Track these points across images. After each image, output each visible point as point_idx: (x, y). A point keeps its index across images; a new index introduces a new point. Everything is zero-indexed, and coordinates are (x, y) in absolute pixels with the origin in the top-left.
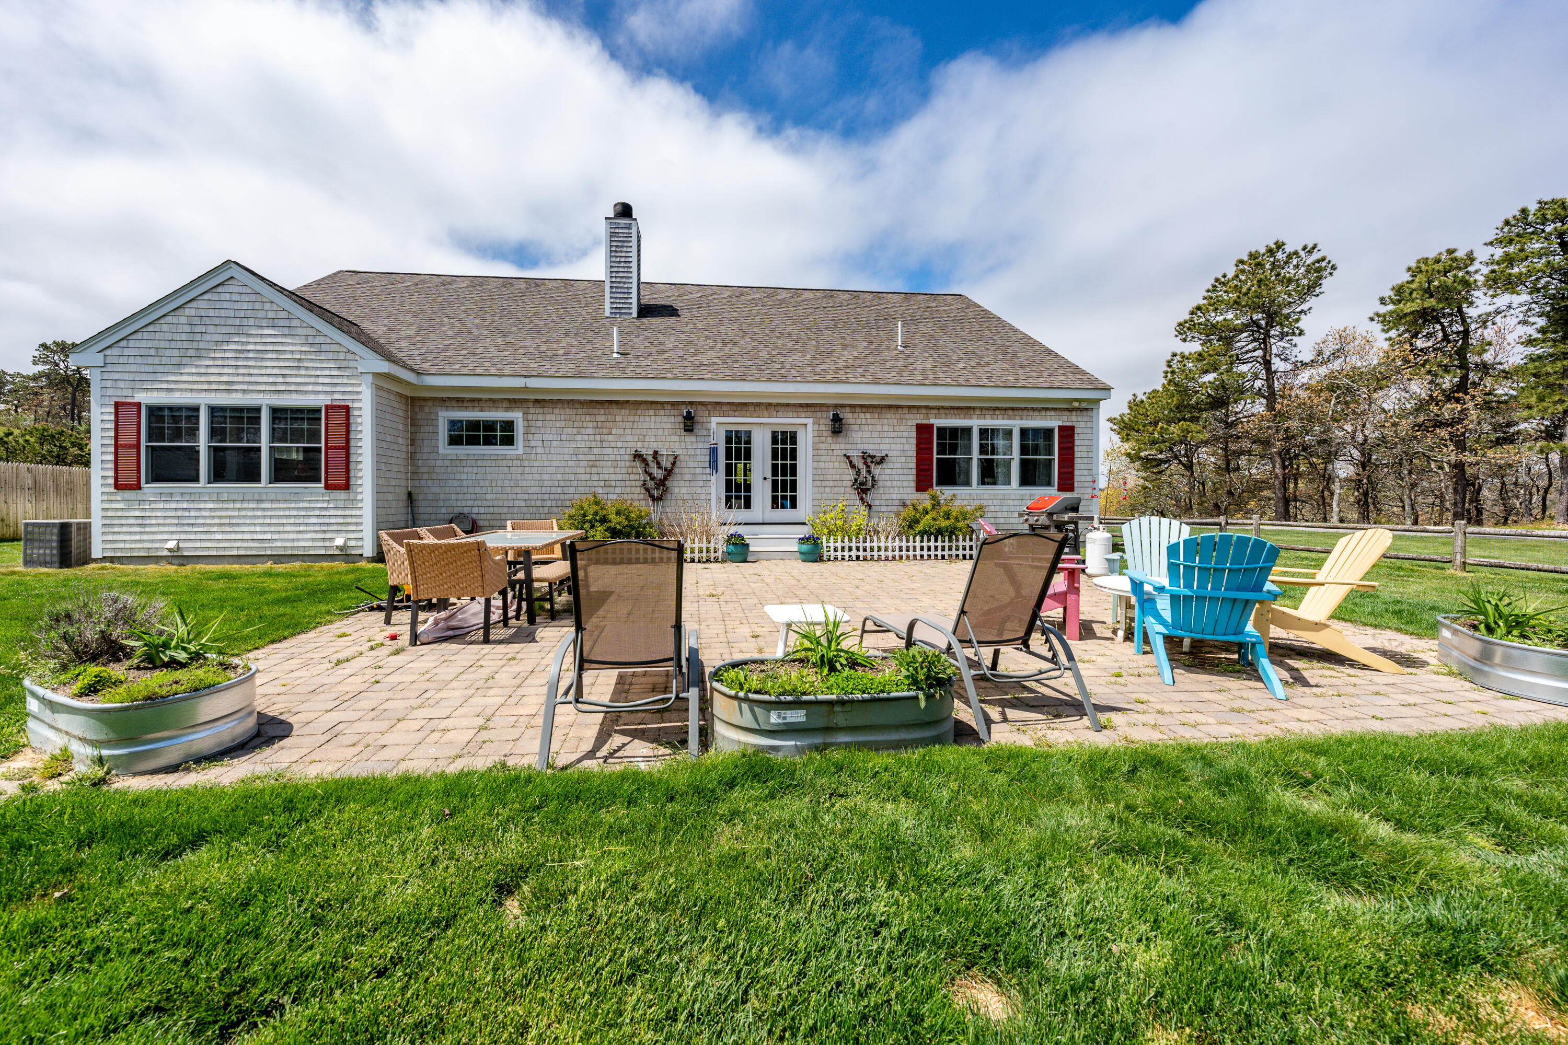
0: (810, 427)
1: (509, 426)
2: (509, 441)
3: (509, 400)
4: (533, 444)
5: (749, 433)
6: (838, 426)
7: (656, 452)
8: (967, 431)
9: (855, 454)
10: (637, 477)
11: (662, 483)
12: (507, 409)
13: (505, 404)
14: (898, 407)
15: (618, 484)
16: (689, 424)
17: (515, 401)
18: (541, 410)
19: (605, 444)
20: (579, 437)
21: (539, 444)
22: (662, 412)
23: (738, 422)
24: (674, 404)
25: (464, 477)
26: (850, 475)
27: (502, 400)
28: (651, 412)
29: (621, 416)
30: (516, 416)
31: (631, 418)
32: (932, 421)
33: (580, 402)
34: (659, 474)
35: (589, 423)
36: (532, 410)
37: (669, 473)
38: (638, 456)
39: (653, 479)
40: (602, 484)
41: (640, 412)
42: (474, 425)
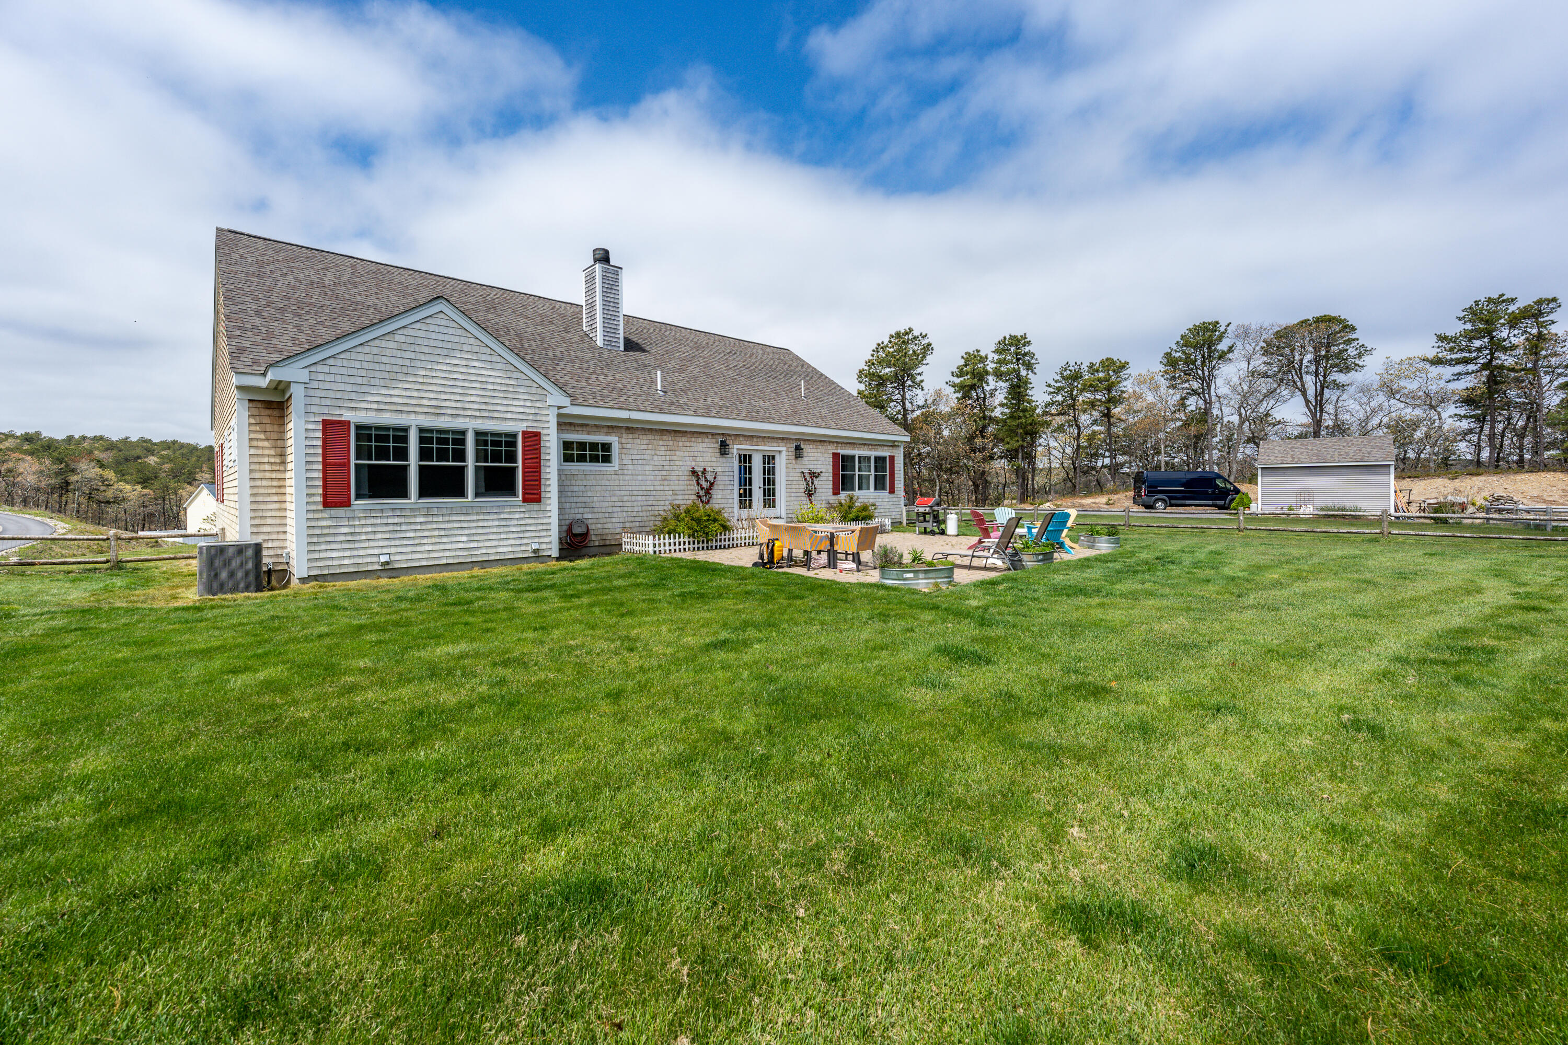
0: (784, 454)
1: (607, 447)
2: (607, 459)
3: (608, 427)
4: (625, 462)
5: (750, 456)
6: (798, 452)
7: (705, 469)
8: (853, 457)
9: (806, 471)
10: (692, 487)
11: (708, 492)
12: (607, 434)
13: (605, 430)
14: (824, 441)
15: (681, 492)
16: (724, 448)
17: (613, 426)
18: (630, 436)
19: (672, 463)
20: (656, 458)
21: (630, 462)
22: (707, 440)
23: (746, 447)
24: (713, 434)
25: (576, 489)
26: (803, 485)
27: (604, 426)
28: (700, 440)
29: (682, 442)
30: (613, 439)
31: (688, 444)
32: (839, 451)
33: (656, 430)
34: (705, 485)
35: (662, 444)
36: (624, 435)
37: (712, 484)
38: (694, 472)
39: (702, 489)
40: (671, 493)
41: (693, 439)
42: (582, 445)
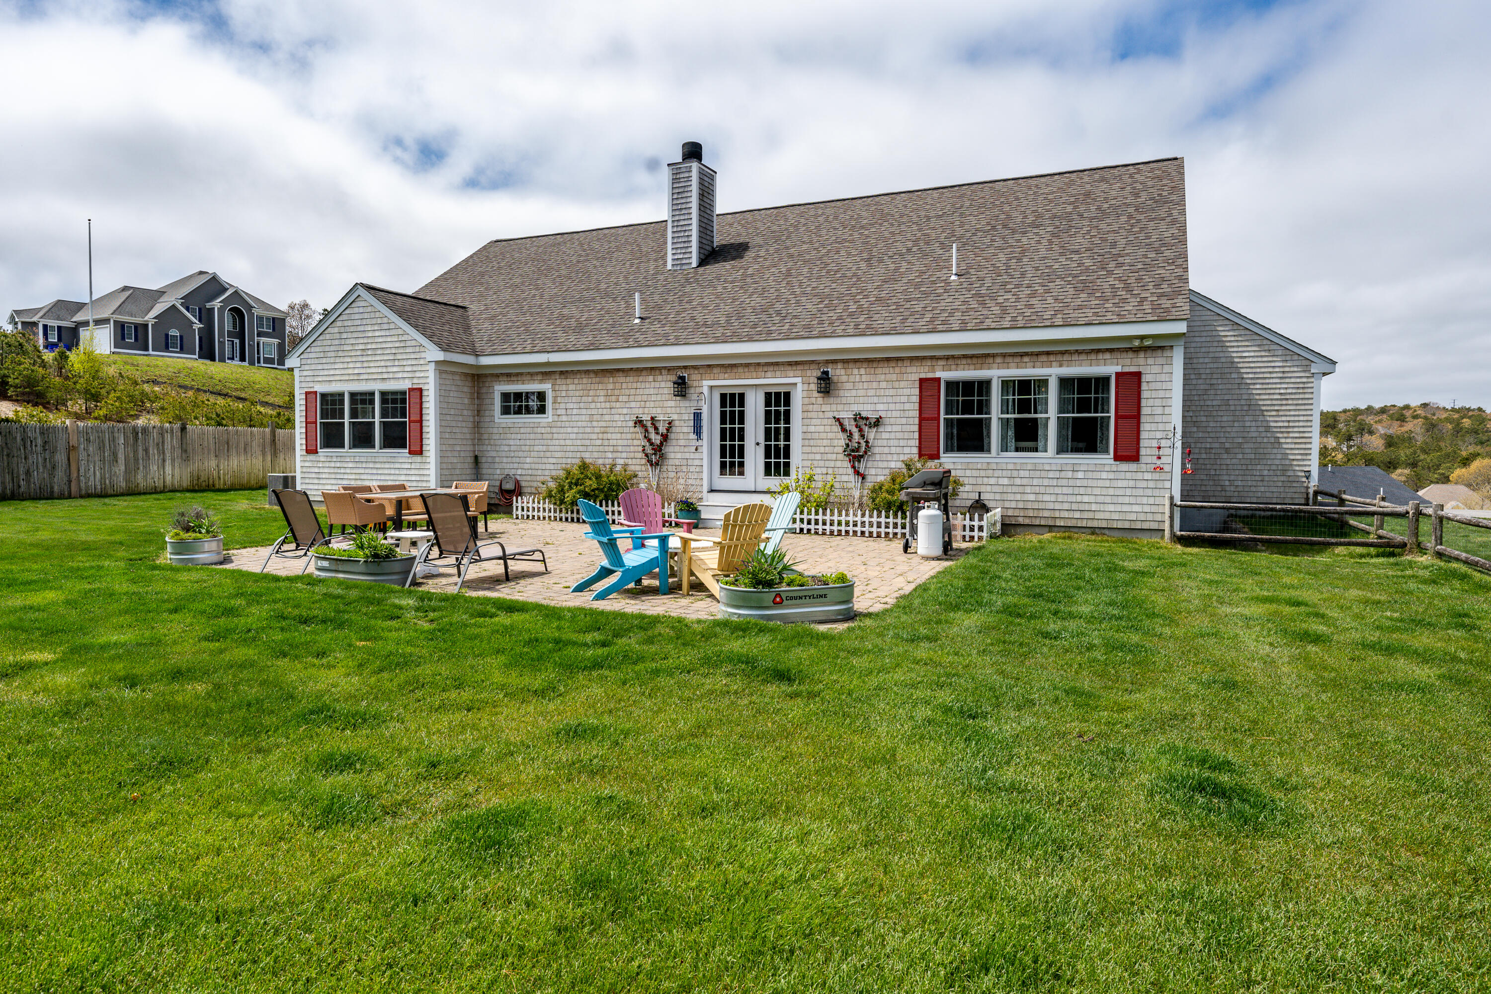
0: (800, 386)
1: (541, 396)
2: (542, 410)
3: (542, 373)
4: (559, 412)
5: (742, 396)
6: (826, 385)
7: (652, 418)
8: (984, 386)
9: (846, 415)
10: (636, 442)
11: (658, 449)
12: (541, 381)
13: (540, 377)
14: (898, 359)
15: (624, 449)
16: (682, 388)
17: (547, 372)
18: (564, 381)
19: (613, 411)
20: (593, 405)
21: (563, 412)
22: (660, 378)
23: (730, 382)
24: (669, 369)
25: (512, 442)
26: (841, 440)
27: (537, 373)
28: (651, 378)
29: (627, 383)
30: (546, 387)
31: (635, 385)
32: (938, 375)
33: (594, 371)
34: (656, 439)
35: (601, 389)
36: (559, 382)
37: (665, 438)
38: (639, 422)
39: (652, 444)
40: (611, 449)
41: (641, 379)
42: (518, 396)
